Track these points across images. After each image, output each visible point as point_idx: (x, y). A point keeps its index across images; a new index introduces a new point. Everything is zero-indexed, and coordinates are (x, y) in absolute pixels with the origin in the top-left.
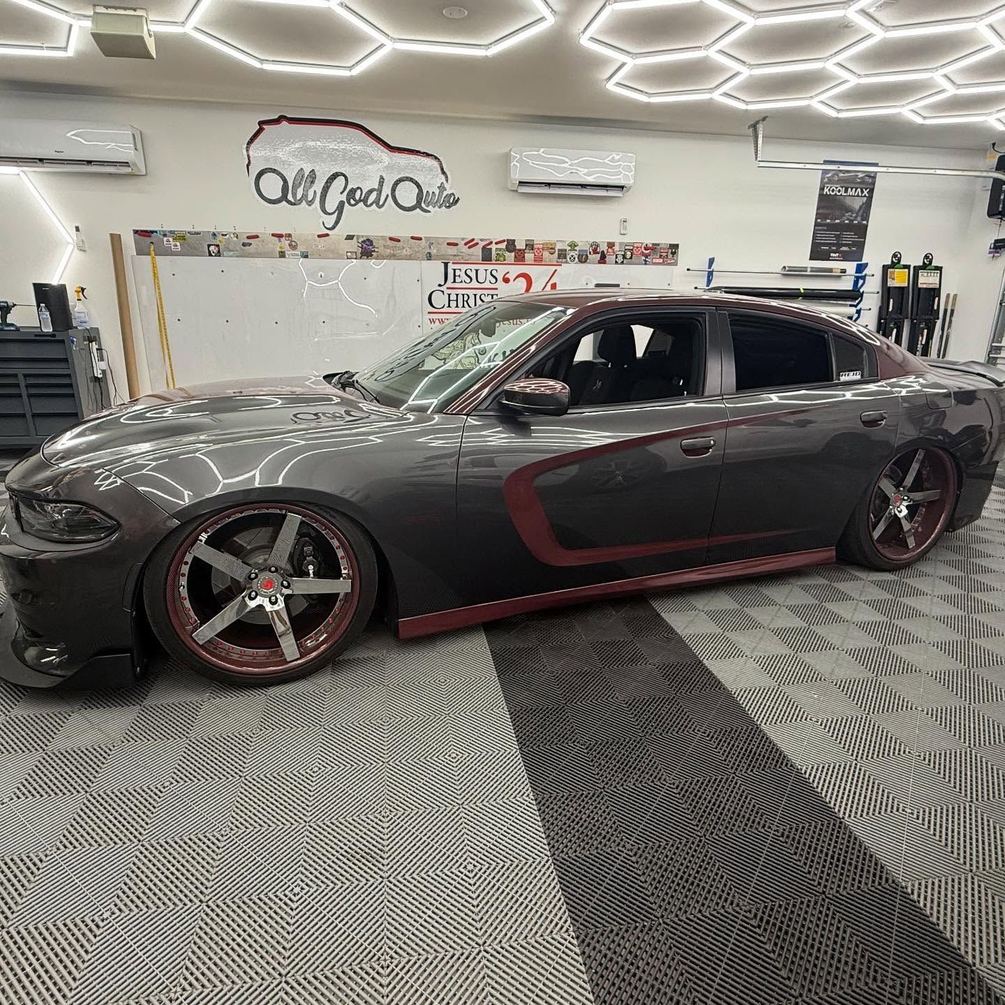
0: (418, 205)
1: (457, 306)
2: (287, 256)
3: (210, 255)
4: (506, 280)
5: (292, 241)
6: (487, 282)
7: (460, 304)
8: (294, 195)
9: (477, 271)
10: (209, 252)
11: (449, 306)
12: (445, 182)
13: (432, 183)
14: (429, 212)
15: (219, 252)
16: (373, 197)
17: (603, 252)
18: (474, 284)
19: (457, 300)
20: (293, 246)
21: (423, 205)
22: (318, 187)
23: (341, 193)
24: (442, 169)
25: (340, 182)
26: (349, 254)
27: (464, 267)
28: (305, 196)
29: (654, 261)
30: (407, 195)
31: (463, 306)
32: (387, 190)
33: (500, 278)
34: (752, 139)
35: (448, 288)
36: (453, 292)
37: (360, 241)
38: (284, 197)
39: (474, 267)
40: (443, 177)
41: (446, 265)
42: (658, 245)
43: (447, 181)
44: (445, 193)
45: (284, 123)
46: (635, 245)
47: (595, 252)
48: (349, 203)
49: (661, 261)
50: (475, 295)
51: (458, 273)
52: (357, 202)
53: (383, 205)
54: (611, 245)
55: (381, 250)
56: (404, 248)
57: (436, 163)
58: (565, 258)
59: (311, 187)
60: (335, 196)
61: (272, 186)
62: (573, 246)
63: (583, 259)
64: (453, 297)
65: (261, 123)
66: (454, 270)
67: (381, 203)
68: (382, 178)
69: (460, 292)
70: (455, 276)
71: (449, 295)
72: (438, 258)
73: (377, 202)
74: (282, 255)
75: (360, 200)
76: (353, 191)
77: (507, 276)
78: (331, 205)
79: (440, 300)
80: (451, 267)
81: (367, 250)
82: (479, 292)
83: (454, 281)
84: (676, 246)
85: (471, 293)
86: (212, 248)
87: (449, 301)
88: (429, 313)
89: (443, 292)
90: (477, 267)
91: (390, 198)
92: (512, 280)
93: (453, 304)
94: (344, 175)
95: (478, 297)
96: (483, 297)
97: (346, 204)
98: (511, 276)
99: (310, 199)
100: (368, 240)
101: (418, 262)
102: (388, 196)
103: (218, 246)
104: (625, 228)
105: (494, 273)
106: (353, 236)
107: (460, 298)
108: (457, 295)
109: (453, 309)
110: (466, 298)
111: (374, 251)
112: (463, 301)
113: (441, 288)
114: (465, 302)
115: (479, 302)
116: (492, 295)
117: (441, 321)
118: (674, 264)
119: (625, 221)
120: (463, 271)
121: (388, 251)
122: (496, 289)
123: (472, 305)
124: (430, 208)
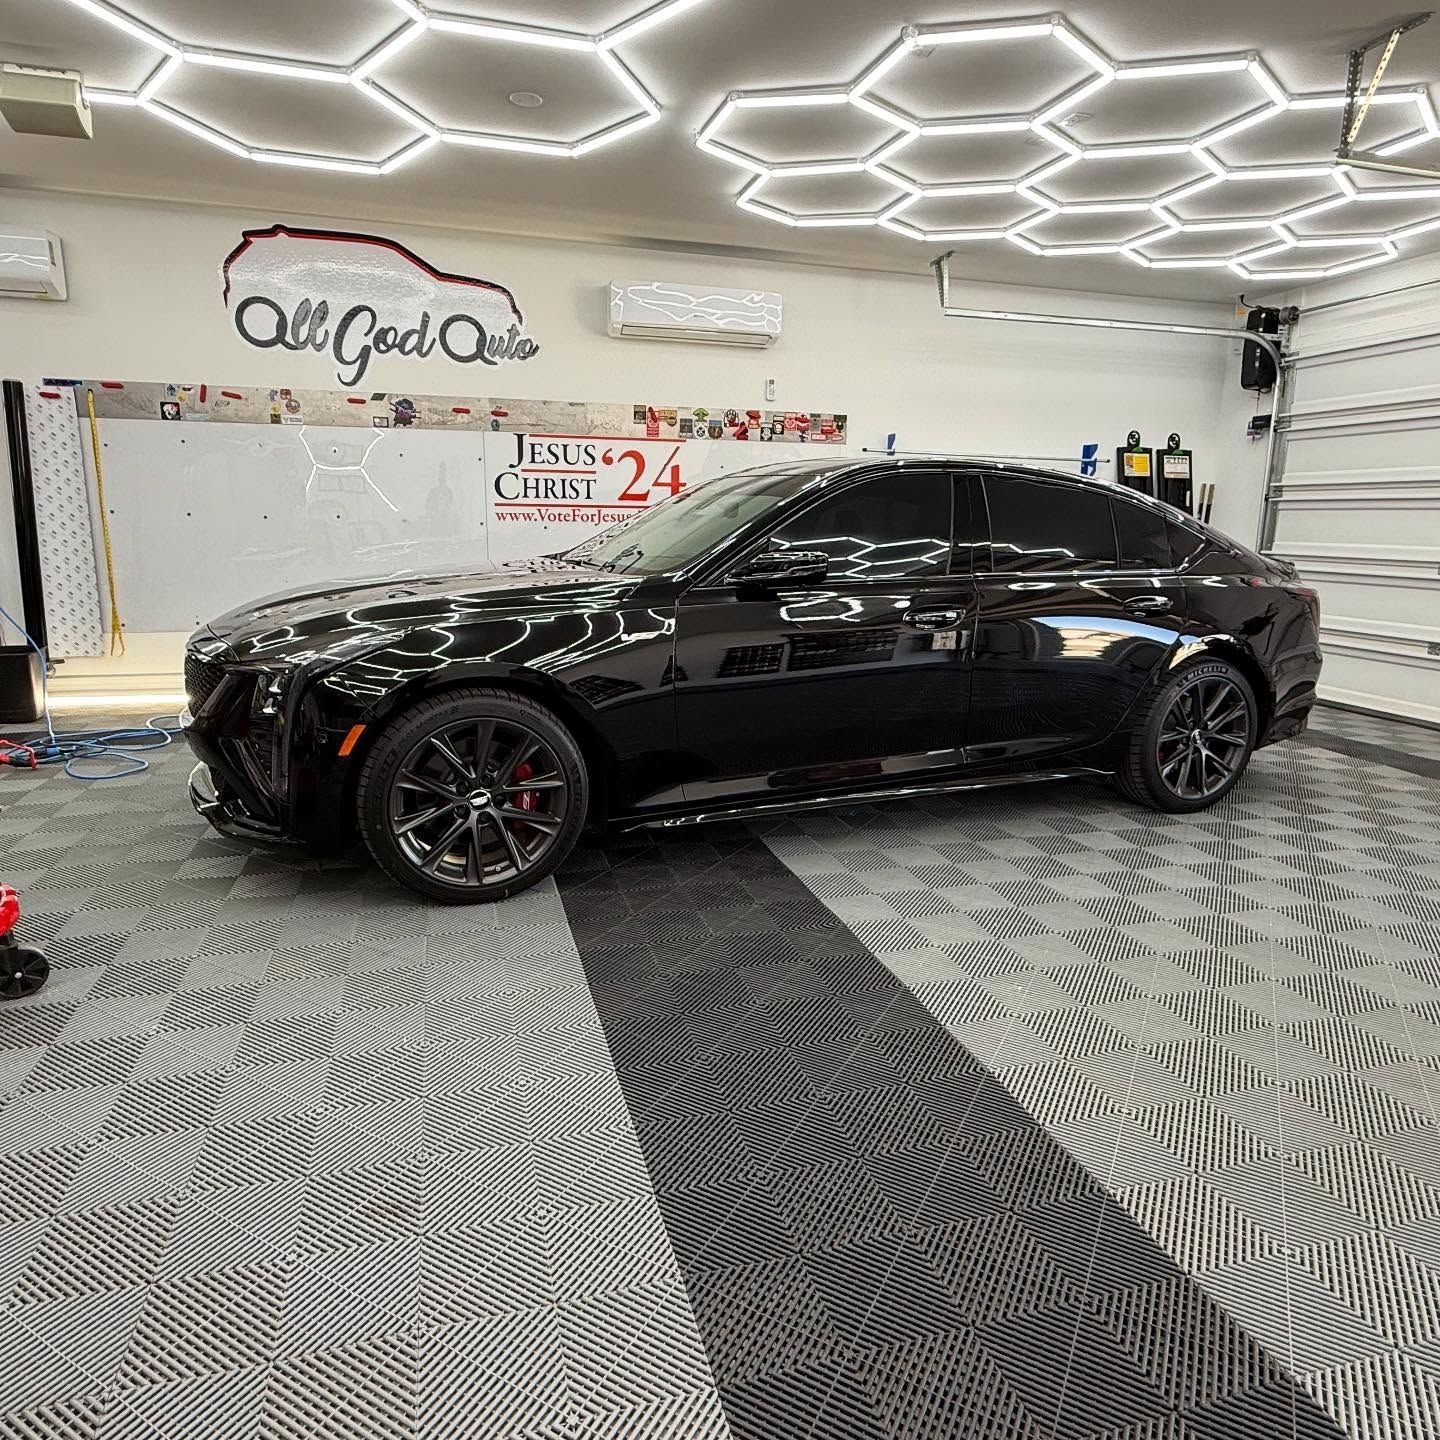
0: (478, 355)
1: (537, 496)
2: (283, 421)
3: (164, 417)
4: (608, 461)
5: (291, 400)
6: (581, 462)
7: (542, 493)
8: (295, 336)
9: (565, 446)
10: (163, 413)
11: (526, 496)
12: (517, 324)
13: (498, 324)
14: (496, 364)
15: (178, 413)
16: (413, 340)
17: (743, 424)
18: (562, 466)
19: (537, 488)
20: (293, 408)
21: (486, 354)
22: (332, 324)
23: (366, 335)
24: (514, 307)
25: (364, 319)
26: (377, 420)
27: (547, 442)
28: (310, 338)
29: (814, 437)
30: (463, 339)
31: (546, 496)
32: (433, 332)
33: (599, 457)
34: (936, 280)
35: (524, 470)
36: (531, 477)
37: (393, 402)
38: (280, 338)
39: (561, 441)
40: (515, 316)
41: (520, 438)
42: (819, 416)
43: (521, 322)
44: (518, 339)
45: (282, 235)
46: (788, 416)
47: (732, 424)
48: (378, 349)
49: (824, 437)
50: (563, 481)
51: (537, 449)
52: (389, 348)
53: (427, 353)
54: (754, 415)
55: (425, 415)
57: (503, 298)
58: (691, 431)
59: (320, 326)
60: (357, 338)
61: (262, 323)
62: (701, 415)
63: (715, 432)
64: (531, 483)
65: (246, 234)
66: (533, 446)
67: (425, 350)
68: (426, 315)
69: (542, 476)
70: (533, 454)
71: (526, 480)
72: (509, 427)
73: (418, 348)
74: (276, 419)
75: (394, 346)
76: (384, 332)
77: (609, 454)
78: (351, 350)
79: (511, 486)
80: (527, 440)
81: (404, 414)
82: (568, 477)
83: (533, 461)
84: (844, 418)
86: (166, 408)
87: (526, 488)
88: (496, 505)
89: (516, 476)
90: (565, 441)
91: (438, 342)
92: (615, 460)
93: (532, 493)
94: (370, 310)
95: (567, 483)
96: (574, 483)
97: (373, 350)
98: (615, 455)
99: (319, 340)
100: (405, 401)
101: (480, 433)
102: (434, 340)
103: (177, 405)
104: (773, 392)
105: (590, 449)
106: (384, 395)
107: (542, 484)
108: (537, 480)
109: (531, 500)
110: (550, 484)
111: (415, 417)
112: (546, 488)
113: (513, 470)
114: (549, 491)
115: (569, 491)
116: (588, 482)
117: (514, 517)
118: (843, 441)
119: (772, 382)
120: (546, 447)
121: (435, 418)
122: (594, 472)
123: (559, 494)
124: (496, 359)
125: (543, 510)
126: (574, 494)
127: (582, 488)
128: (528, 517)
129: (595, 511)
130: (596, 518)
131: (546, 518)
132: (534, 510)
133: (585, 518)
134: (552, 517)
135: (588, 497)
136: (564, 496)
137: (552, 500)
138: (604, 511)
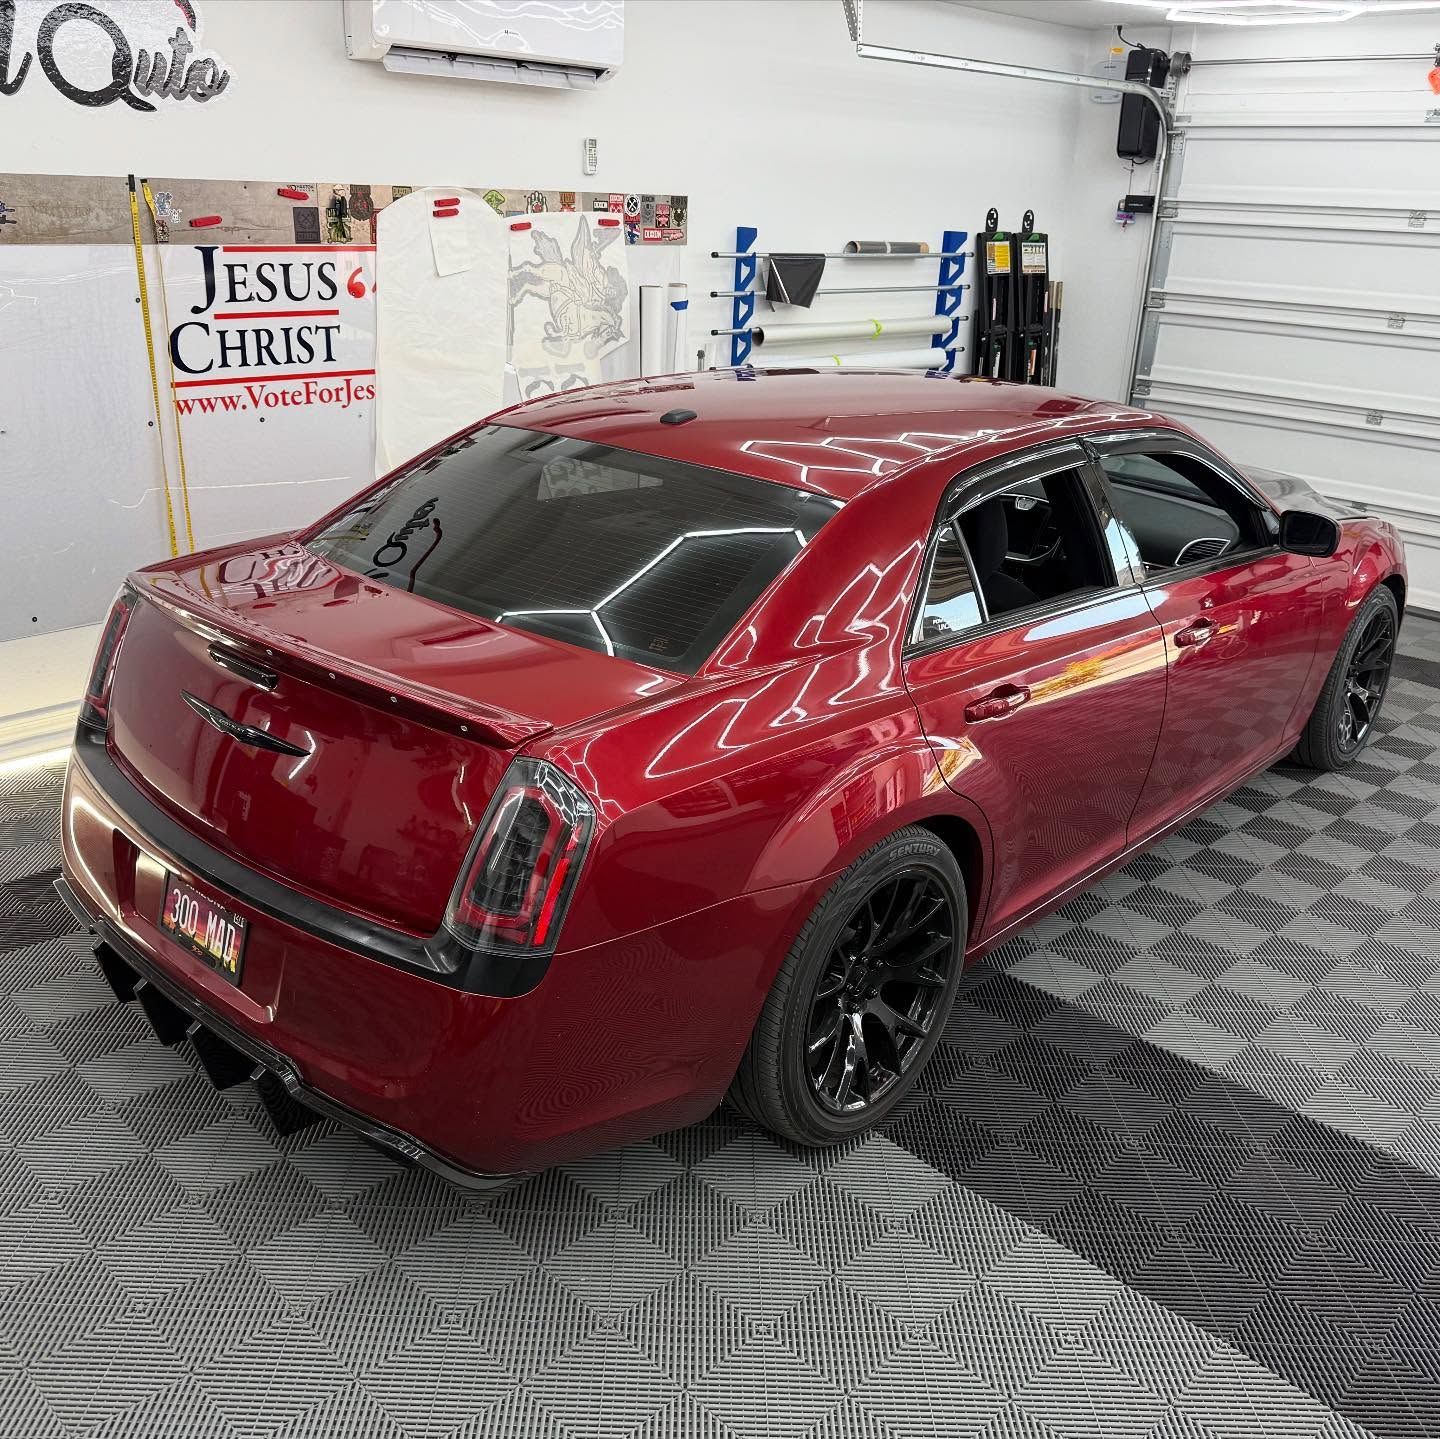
0: (118, 89)
1: (244, 363)
4: (356, 289)
6: (313, 294)
7: (252, 357)
9: (286, 268)
11: (225, 364)
12: (187, 29)
13: (149, 26)
14: (152, 108)
18: (282, 303)
19: (243, 348)
21: (132, 88)
27: (255, 259)
29: (647, 234)
30: (85, 56)
31: (260, 362)
32: (23, 40)
33: (341, 279)
35: (218, 317)
36: (232, 327)
39: (279, 258)
40: (180, 11)
41: (208, 255)
42: (652, 198)
43: (193, 25)
44: (189, 59)
46: (613, 199)
49: (658, 234)
50: (287, 331)
51: (239, 275)
53: (18, 82)
54: (566, 201)
55: (22, 214)
56: (89, 210)
62: (494, 201)
64: (233, 340)
66: (231, 268)
67: (11, 78)
68: (8, 5)
69: (250, 325)
70: (232, 283)
71: (222, 334)
72: (183, 235)
77: (358, 278)
79: (198, 349)
80: (220, 258)
82: (295, 323)
83: (233, 298)
84: (683, 202)
85: (275, 325)
87: (224, 349)
88: (173, 385)
89: (205, 327)
90: (286, 257)
91: (36, 65)
93: (234, 357)
95: (293, 335)
96: (305, 335)
101: (132, 247)
102: (28, 57)
104: (594, 162)
105: (327, 270)
107: (250, 338)
108: (242, 333)
109: (235, 370)
110: (265, 341)
111: (3, 220)
112: (259, 348)
113: (199, 318)
114: (263, 350)
115: (297, 349)
116: (327, 330)
117: (207, 405)
118: (682, 240)
119: (593, 142)
120: (253, 270)
121: (46, 220)
122: (335, 312)
123: (281, 356)
124: (153, 98)
125: (256, 386)
126: (305, 355)
127: (317, 341)
128: (230, 403)
129: (340, 382)
130: (343, 395)
131: (262, 402)
132: (238, 389)
133: (326, 396)
134: (272, 400)
135: (329, 358)
136: (290, 360)
137: (270, 369)
138: (356, 381)
